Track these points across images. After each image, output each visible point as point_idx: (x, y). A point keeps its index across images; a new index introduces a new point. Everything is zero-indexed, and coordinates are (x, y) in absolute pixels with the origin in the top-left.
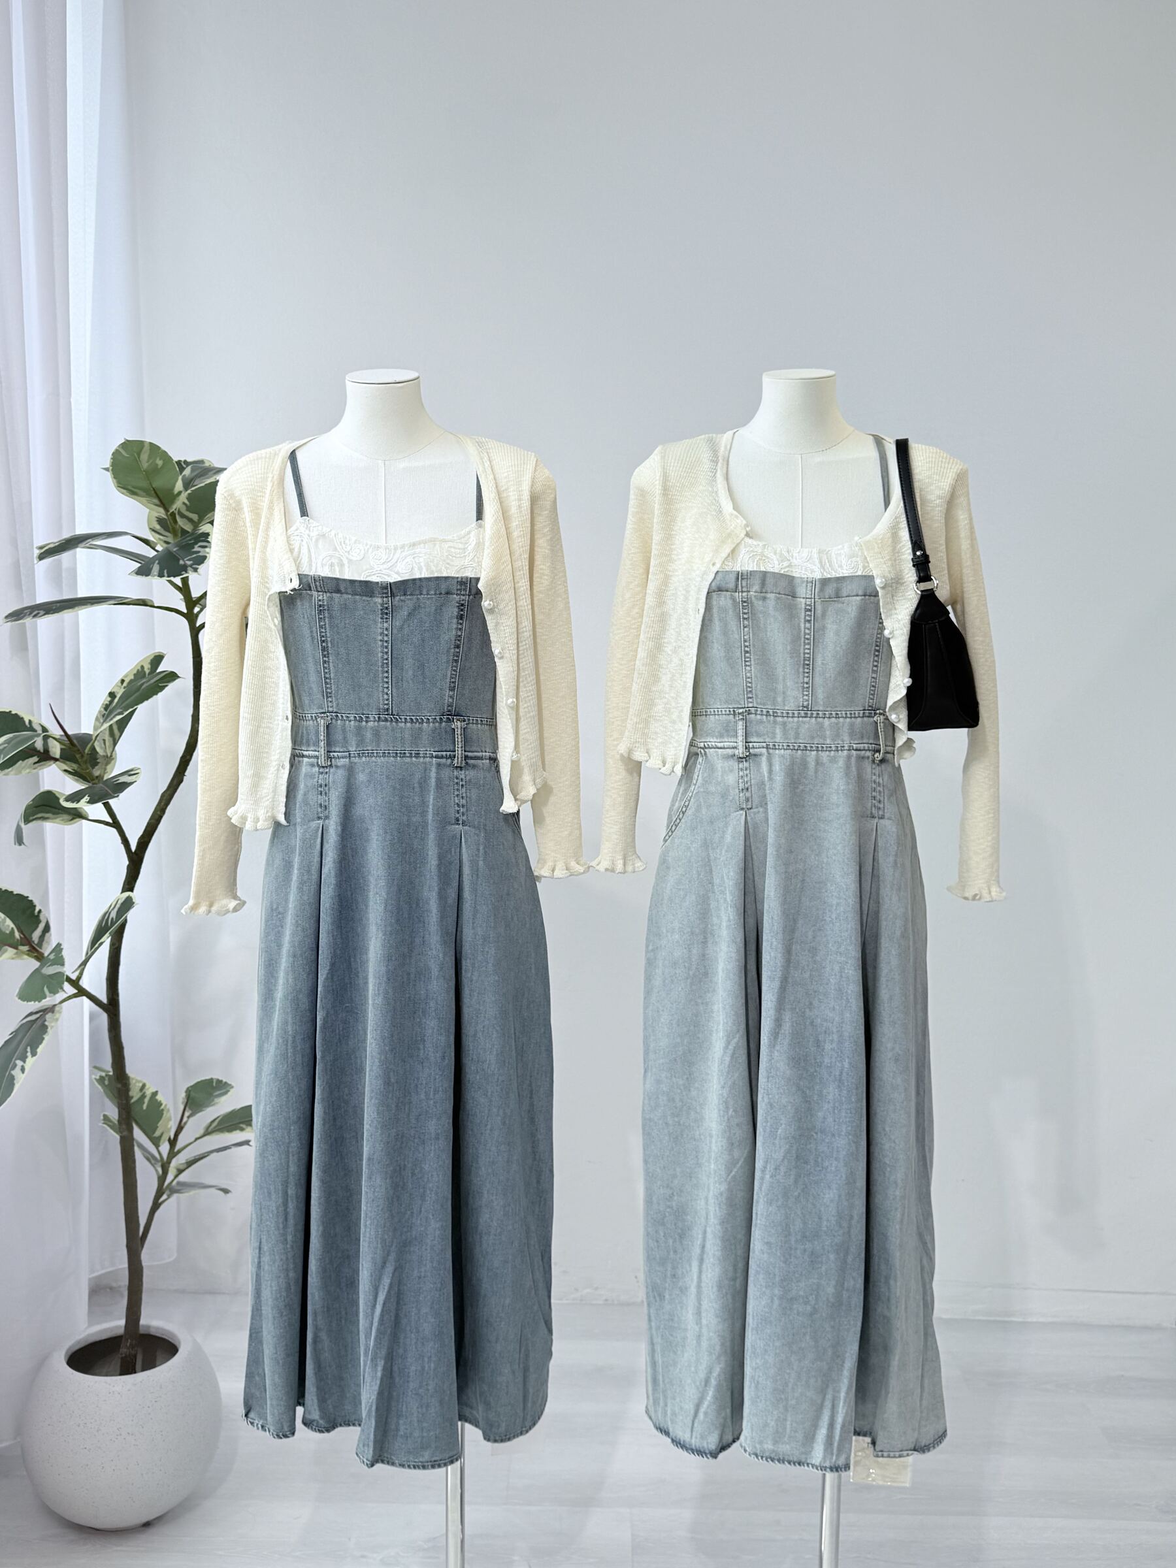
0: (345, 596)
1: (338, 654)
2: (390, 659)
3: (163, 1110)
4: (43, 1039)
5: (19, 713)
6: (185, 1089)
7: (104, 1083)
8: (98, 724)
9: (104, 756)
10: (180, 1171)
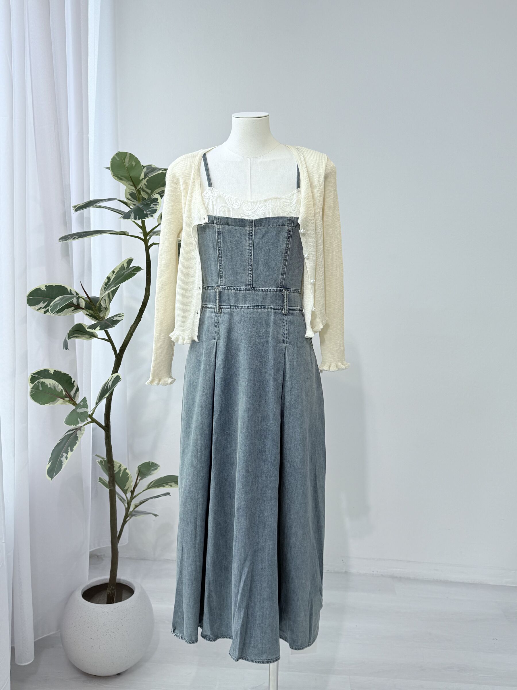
0: (231, 227)
1: (226, 256)
2: (252, 259)
3: (129, 477)
4: (76, 443)
5: (65, 286)
6: (137, 467)
7: (102, 464)
8: (102, 292)
9: (104, 308)
10: (136, 506)
